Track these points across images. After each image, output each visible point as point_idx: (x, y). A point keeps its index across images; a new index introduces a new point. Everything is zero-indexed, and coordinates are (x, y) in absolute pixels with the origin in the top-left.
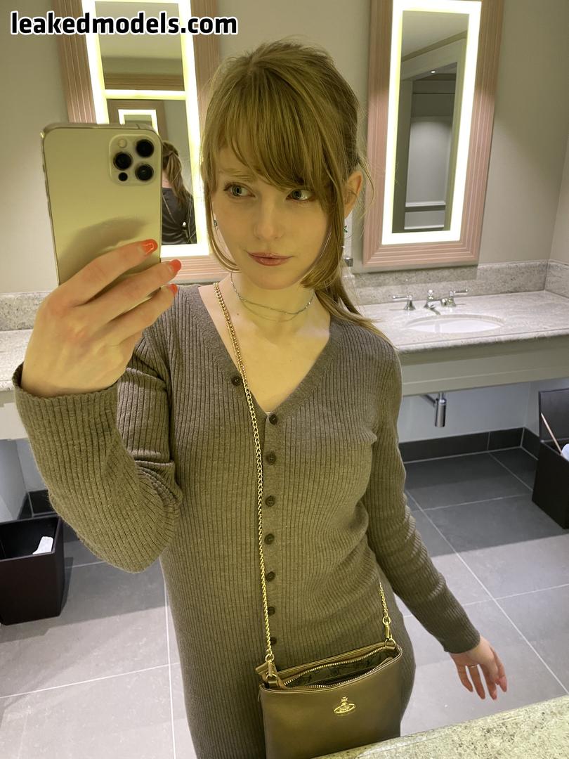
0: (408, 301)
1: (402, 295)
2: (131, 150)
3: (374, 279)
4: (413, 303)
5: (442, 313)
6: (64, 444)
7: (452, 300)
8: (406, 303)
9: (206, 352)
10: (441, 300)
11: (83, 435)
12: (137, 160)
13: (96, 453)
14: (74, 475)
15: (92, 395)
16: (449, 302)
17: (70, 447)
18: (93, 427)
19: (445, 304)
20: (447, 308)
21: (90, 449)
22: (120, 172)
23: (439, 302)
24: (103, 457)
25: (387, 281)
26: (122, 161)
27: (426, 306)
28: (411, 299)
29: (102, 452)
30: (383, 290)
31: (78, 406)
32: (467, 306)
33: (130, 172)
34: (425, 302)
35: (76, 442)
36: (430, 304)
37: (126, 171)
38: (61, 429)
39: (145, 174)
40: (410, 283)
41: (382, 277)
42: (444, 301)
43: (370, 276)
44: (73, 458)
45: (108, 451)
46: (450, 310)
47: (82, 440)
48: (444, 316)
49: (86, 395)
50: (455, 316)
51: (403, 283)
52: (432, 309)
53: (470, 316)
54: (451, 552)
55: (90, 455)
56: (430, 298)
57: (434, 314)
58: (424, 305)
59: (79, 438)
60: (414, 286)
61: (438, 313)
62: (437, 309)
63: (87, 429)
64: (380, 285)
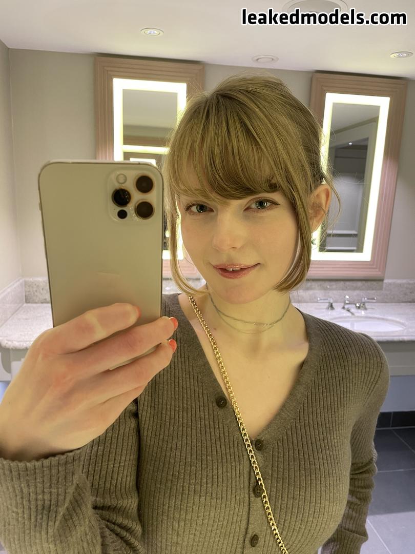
0: (330, 303)
1: (324, 298)
4: (334, 305)
5: (356, 314)
7: (364, 305)
8: (328, 304)
9: (191, 370)
10: (356, 305)
16: (362, 307)
19: (359, 308)
20: (359, 311)
23: (354, 306)
25: (313, 287)
27: (344, 308)
28: (331, 301)
30: (311, 292)
32: (376, 310)
34: (343, 304)
36: (346, 307)
40: (330, 289)
41: (309, 284)
42: (358, 305)
46: (363, 313)
48: (358, 317)
50: (366, 317)
51: (325, 289)
52: (348, 310)
53: (378, 319)
56: (347, 302)
57: (349, 314)
58: (342, 307)
60: (335, 292)
61: (353, 314)
62: (353, 310)
64: (308, 289)
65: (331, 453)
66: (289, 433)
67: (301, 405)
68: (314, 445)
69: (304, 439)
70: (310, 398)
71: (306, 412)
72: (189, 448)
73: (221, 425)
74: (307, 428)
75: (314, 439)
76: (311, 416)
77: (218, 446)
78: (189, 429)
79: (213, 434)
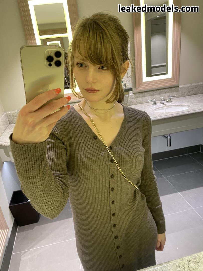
0: (154, 101)
1: (152, 100)
2: (53, 55)
3: (141, 95)
4: (156, 102)
5: (167, 105)
6: (26, 163)
7: (170, 100)
8: (153, 102)
10: (166, 100)
11: (34, 160)
12: (55, 59)
13: (38, 167)
14: (30, 176)
15: (37, 144)
16: (170, 101)
17: (29, 165)
18: (37, 157)
19: (168, 102)
20: (168, 103)
21: (36, 166)
22: (49, 63)
23: (165, 101)
24: (41, 169)
25: (146, 95)
26: (50, 59)
27: (161, 103)
28: (155, 101)
29: (41, 167)
30: (144, 98)
31: (32, 149)
32: (176, 102)
33: (53, 63)
34: (160, 101)
35: (31, 163)
36: (162, 102)
37: (51, 63)
38: (25, 157)
39: (58, 64)
40: (154, 95)
41: (144, 94)
42: (167, 100)
43: (139, 94)
44: (29, 169)
45: (43, 167)
46: (170, 104)
47: (33, 162)
48: (168, 106)
49: (35, 144)
50: (172, 106)
51: (151, 95)
52: (163, 104)
53: (177, 105)
54: (176, 192)
55: (36, 168)
56: (162, 100)
57: (164, 105)
58: (160, 103)
59: (32, 162)
60: (156, 96)
61: (165, 105)
62: (165, 103)
63: (35, 158)
64: (143, 97)
65: (135, 147)
66: (120, 143)
67: (123, 134)
68: (129, 146)
69: (125, 144)
70: (126, 132)
71: (125, 136)
72: (86, 154)
73: (96, 145)
74: (126, 141)
75: (128, 144)
76: (127, 137)
77: (96, 151)
78: (85, 148)
79: (94, 148)
